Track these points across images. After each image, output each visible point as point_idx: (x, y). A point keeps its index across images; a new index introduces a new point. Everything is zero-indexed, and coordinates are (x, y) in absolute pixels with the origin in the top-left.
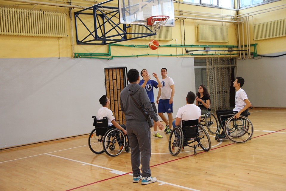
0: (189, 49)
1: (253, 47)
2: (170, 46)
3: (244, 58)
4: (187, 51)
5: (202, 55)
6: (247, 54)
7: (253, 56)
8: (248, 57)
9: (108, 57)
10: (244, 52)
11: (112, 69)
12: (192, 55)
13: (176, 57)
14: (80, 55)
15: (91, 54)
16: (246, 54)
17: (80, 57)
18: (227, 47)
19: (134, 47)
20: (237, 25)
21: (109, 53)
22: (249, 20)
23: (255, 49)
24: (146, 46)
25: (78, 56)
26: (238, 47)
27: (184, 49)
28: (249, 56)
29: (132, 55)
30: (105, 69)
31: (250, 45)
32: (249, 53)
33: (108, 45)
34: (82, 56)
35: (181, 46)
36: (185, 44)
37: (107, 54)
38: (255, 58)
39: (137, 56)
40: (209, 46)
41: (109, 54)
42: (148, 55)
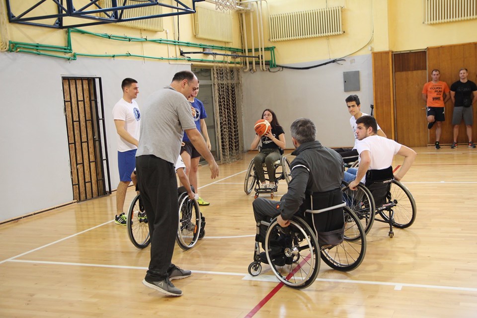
0: (185, 50)
1: (269, 53)
2: (160, 42)
3: (253, 70)
4: (182, 53)
5: (202, 61)
6: (259, 64)
7: (268, 67)
8: (261, 69)
9: (68, 56)
10: (254, 60)
11: (75, 79)
12: (189, 60)
13: (167, 62)
14: (18, 45)
15: (37, 46)
16: (257, 63)
17: (18, 50)
18: (230, 49)
19: (109, 37)
20: (241, 14)
21: (68, 46)
22: (261, 8)
23: (273, 56)
24: (126, 38)
25: (14, 47)
26: (243, 51)
27: (177, 48)
28: (262, 66)
29: (104, 54)
30: (64, 78)
31: (265, 48)
32: (262, 62)
33: (66, 29)
34: (21, 50)
35: (175, 43)
36: (180, 41)
37: (65, 49)
38: (271, 70)
39: (114, 56)
40: (209, 46)
41: (68, 48)
42: (129, 55)
